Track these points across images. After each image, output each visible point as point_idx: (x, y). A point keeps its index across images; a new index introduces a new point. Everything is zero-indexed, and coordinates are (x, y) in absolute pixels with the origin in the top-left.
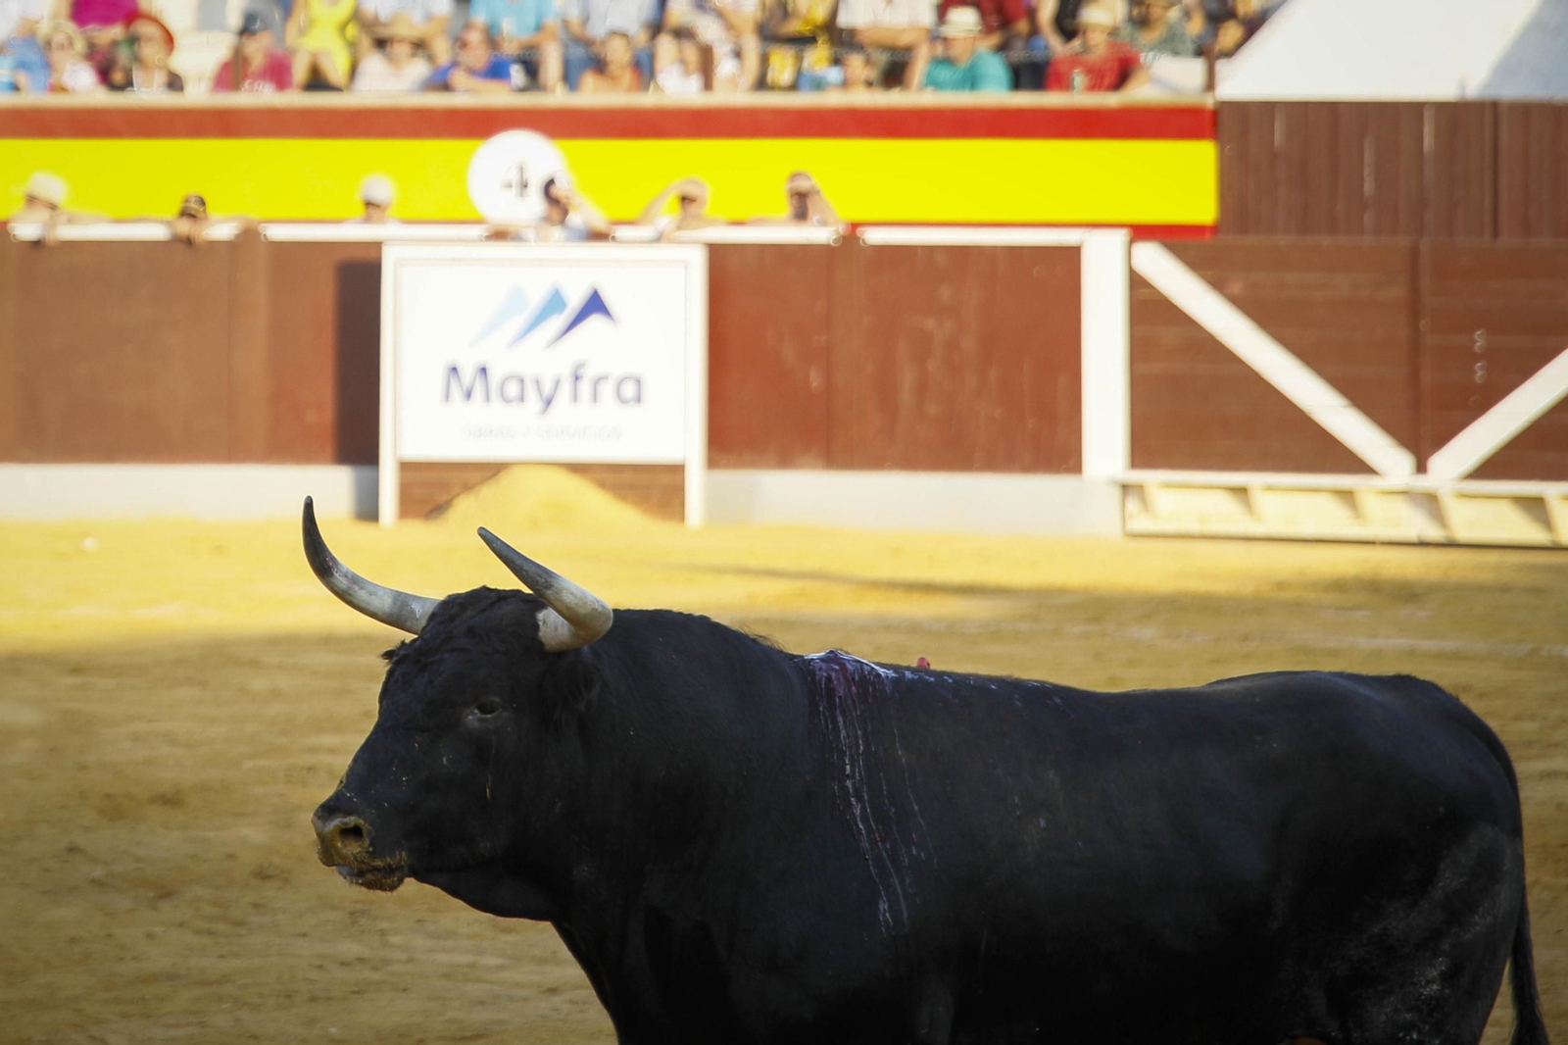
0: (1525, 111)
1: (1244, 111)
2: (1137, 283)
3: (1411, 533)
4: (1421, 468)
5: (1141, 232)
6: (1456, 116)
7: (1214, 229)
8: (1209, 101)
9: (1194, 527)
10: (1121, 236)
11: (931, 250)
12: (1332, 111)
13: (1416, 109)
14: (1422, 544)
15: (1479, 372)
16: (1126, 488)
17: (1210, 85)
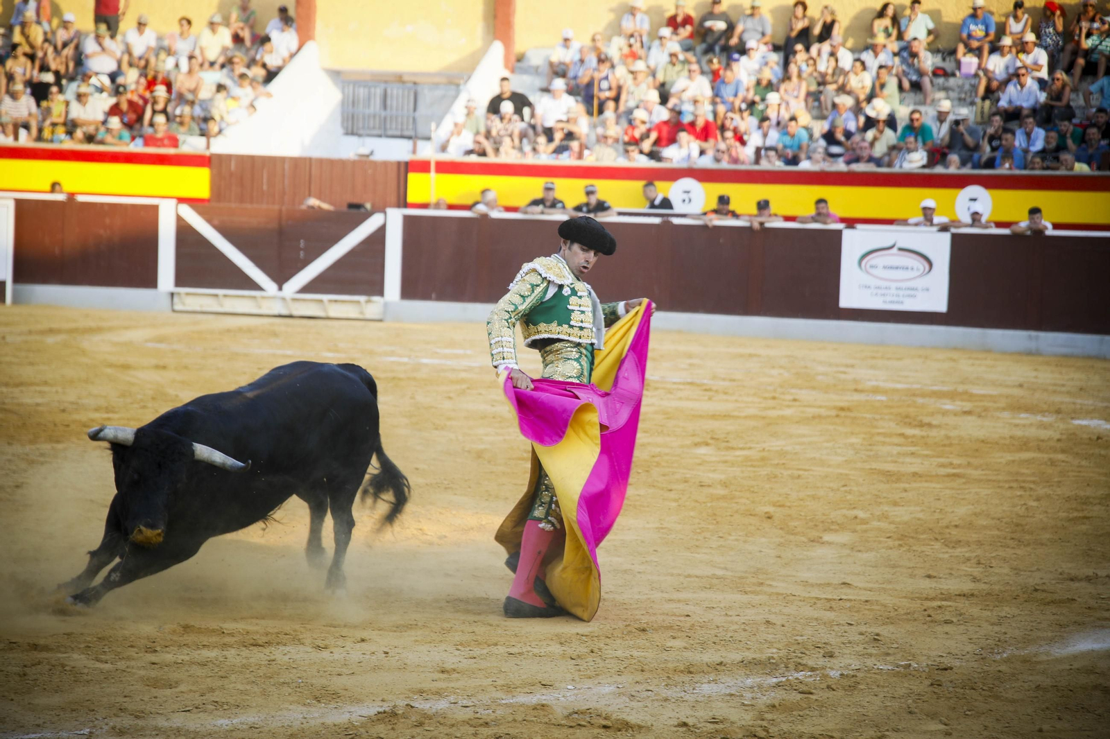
0: (321, 161)
1: (220, 157)
2: (179, 219)
3: (276, 312)
4: (280, 289)
5: (181, 200)
6: (297, 163)
7: (208, 201)
8: (207, 153)
9: (198, 309)
10: (174, 202)
11: (102, 205)
12: (252, 159)
13: (283, 159)
14: (280, 316)
15: (302, 254)
16: (172, 294)
17: (208, 147)
